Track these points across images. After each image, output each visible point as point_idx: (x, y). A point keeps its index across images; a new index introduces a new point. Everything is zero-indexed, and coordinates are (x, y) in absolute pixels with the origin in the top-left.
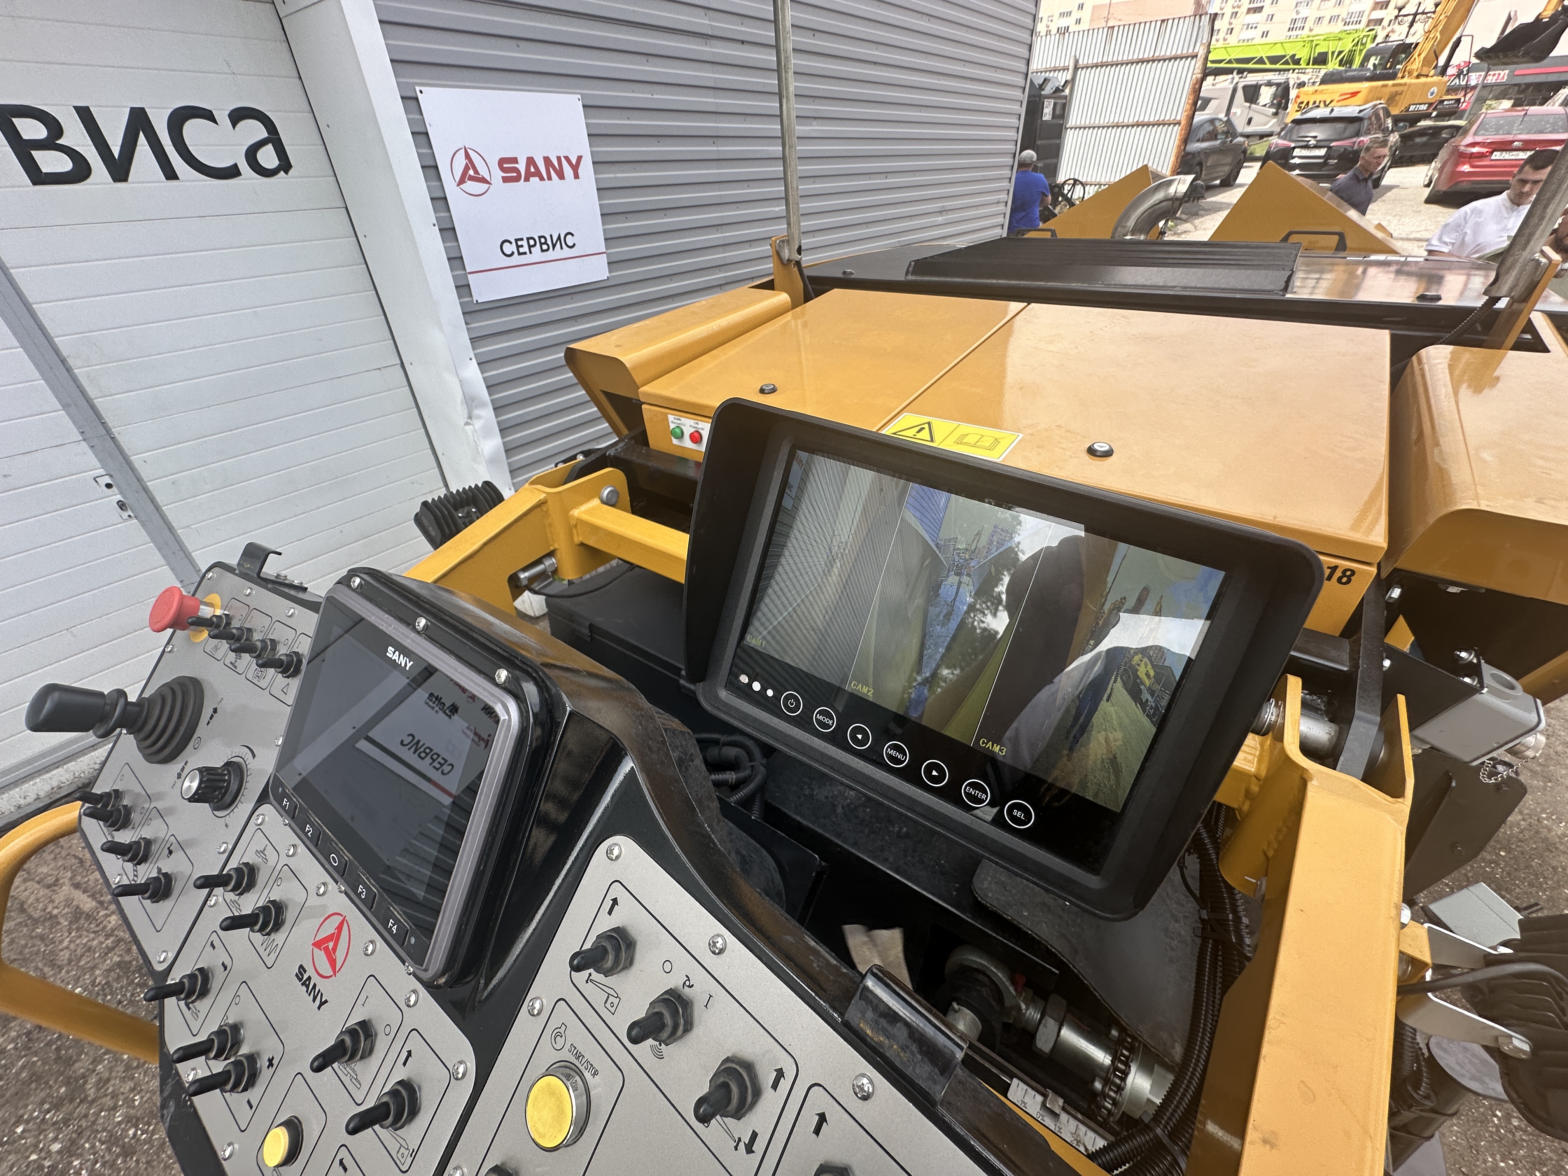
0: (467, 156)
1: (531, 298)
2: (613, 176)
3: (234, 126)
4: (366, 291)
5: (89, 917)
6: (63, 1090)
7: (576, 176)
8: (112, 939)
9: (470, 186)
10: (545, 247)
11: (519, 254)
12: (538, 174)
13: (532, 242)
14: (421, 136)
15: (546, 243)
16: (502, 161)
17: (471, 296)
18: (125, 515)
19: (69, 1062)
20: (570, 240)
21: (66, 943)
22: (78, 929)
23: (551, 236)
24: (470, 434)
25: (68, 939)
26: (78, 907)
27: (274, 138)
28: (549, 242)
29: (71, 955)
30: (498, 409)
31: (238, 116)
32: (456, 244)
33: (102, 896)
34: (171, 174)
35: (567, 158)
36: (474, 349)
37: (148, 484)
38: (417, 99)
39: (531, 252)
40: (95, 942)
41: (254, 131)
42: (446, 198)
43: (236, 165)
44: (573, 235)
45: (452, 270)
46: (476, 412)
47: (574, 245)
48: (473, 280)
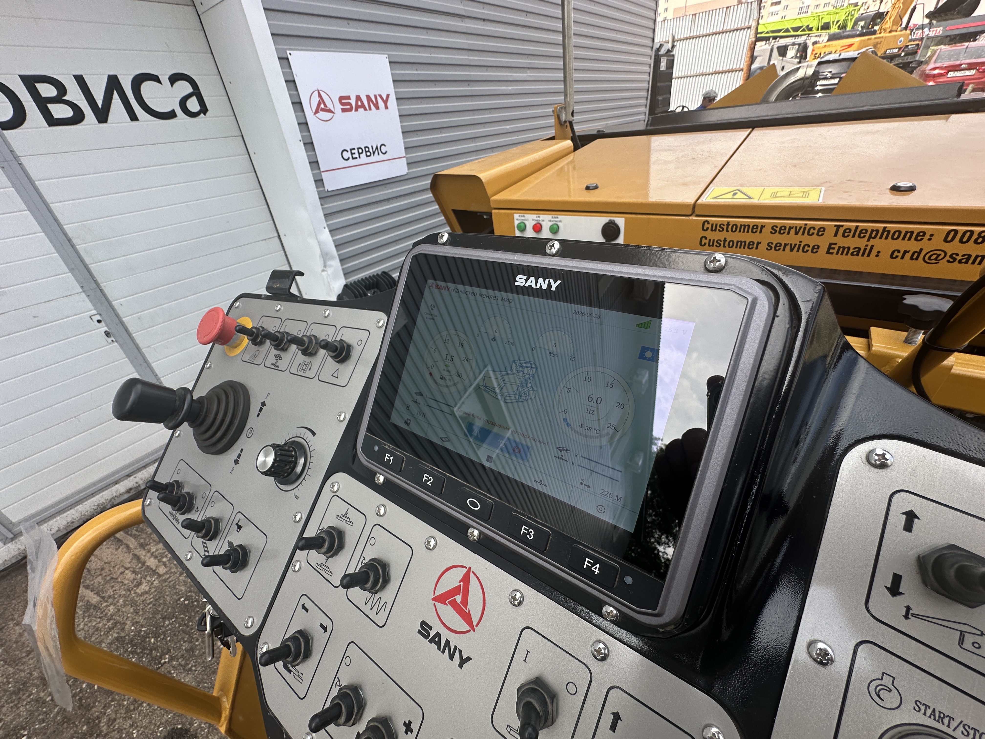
0: (320, 95)
1: (363, 187)
2: (408, 107)
3: (172, 85)
4: (255, 189)
5: (96, 607)
6: (85, 728)
7: (386, 107)
8: (112, 621)
9: (322, 114)
10: (368, 154)
11: (353, 158)
12: (363, 106)
13: (360, 151)
14: (291, 83)
15: (369, 151)
16: (341, 98)
17: (324, 187)
18: (110, 340)
19: (88, 708)
20: (384, 149)
21: (81, 626)
22: (89, 616)
23: (372, 146)
24: (325, 277)
25: (83, 624)
26: (88, 601)
27: (197, 93)
28: (371, 150)
29: (85, 634)
30: (343, 260)
31: (174, 79)
32: (313, 153)
33: (103, 593)
34: (133, 117)
35: (380, 96)
36: (326, 221)
37: (124, 319)
38: (288, 59)
39: (360, 157)
40: (101, 625)
41: (184, 88)
42: (307, 123)
43: (173, 111)
44: (385, 145)
45: (312, 170)
46: (329, 263)
47: (386, 152)
48: (325, 176)
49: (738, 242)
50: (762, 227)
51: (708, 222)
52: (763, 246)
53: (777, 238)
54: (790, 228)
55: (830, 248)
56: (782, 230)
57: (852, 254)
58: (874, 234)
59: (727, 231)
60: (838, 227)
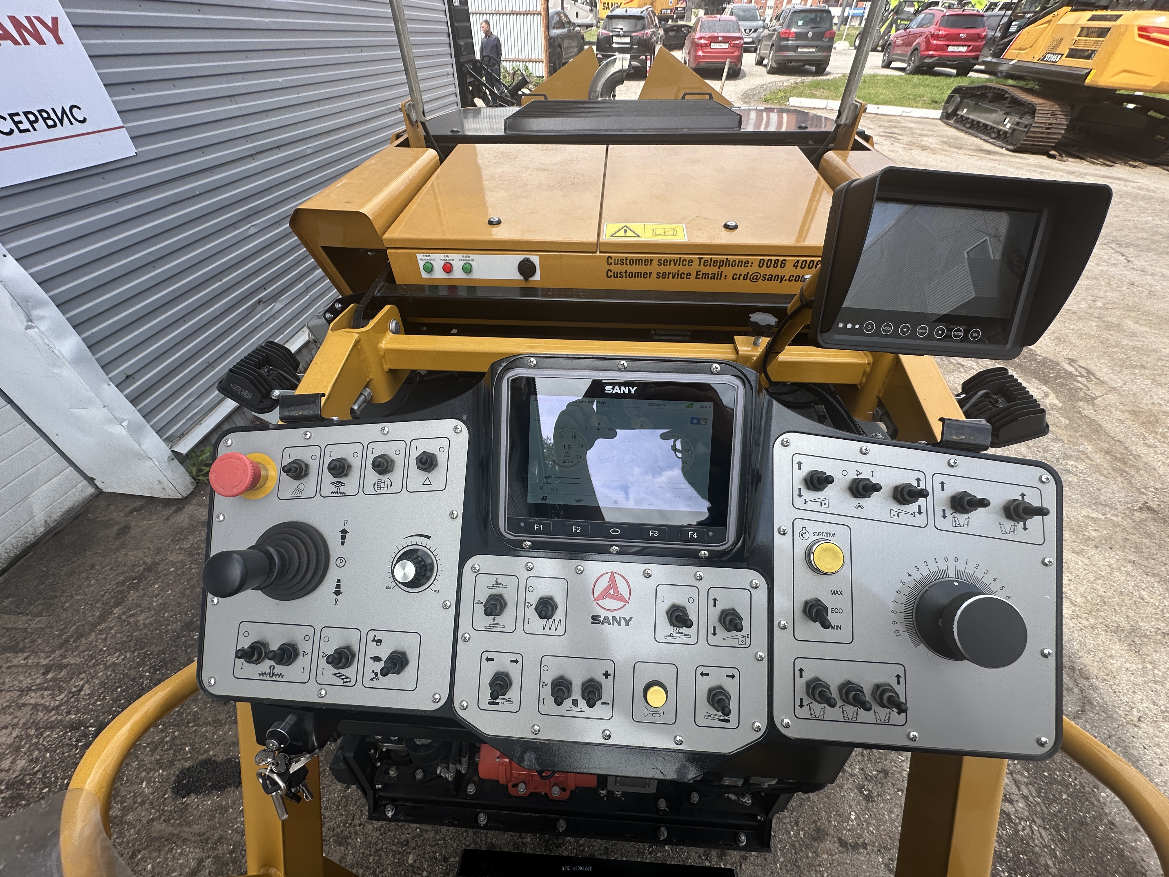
2: (102, 41)
7: (59, 41)
10: (50, 123)
11: (21, 131)
13: (32, 117)
15: (49, 118)
20: (78, 114)
23: (53, 110)
24: (37, 337)
28: (53, 116)
35: (39, 20)
36: (4, 243)
39: (35, 129)
44: (79, 108)
46: (36, 313)
47: (85, 119)
49: (635, 273)
50: (652, 260)
51: (611, 258)
52: (654, 275)
53: (663, 269)
54: (671, 261)
55: (697, 275)
56: (666, 262)
57: (711, 279)
58: (722, 264)
59: (627, 264)
60: (700, 259)
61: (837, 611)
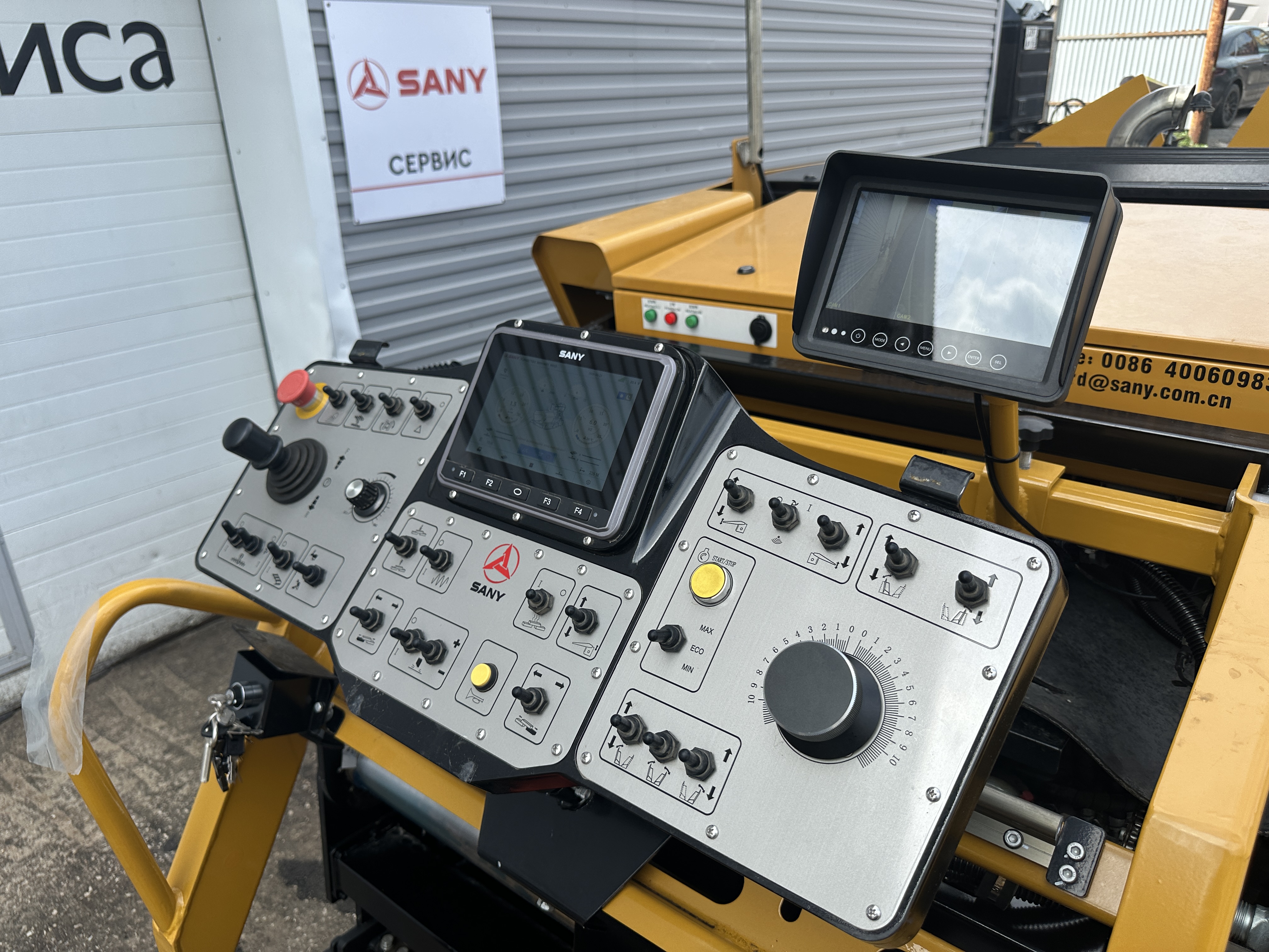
0: (367, 69)
2: (518, 89)
3: (126, 38)
7: (478, 89)
9: (367, 99)
10: (437, 165)
11: (410, 171)
12: (438, 87)
13: (424, 159)
14: (323, 49)
15: (439, 160)
16: (402, 75)
17: (352, 216)
23: (445, 153)
27: (161, 52)
28: (443, 159)
31: (130, 30)
32: (342, 160)
34: (55, 86)
35: (469, 71)
36: (348, 275)
38: (324, 12)
39: (421, 169)
41: (144, 44)
42: (338, 112)
43: (119, 79)
44: (468, 152)
45: (336, 186)
47: (470, 163)
48: (356, 199)
61: (697, 650)
